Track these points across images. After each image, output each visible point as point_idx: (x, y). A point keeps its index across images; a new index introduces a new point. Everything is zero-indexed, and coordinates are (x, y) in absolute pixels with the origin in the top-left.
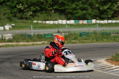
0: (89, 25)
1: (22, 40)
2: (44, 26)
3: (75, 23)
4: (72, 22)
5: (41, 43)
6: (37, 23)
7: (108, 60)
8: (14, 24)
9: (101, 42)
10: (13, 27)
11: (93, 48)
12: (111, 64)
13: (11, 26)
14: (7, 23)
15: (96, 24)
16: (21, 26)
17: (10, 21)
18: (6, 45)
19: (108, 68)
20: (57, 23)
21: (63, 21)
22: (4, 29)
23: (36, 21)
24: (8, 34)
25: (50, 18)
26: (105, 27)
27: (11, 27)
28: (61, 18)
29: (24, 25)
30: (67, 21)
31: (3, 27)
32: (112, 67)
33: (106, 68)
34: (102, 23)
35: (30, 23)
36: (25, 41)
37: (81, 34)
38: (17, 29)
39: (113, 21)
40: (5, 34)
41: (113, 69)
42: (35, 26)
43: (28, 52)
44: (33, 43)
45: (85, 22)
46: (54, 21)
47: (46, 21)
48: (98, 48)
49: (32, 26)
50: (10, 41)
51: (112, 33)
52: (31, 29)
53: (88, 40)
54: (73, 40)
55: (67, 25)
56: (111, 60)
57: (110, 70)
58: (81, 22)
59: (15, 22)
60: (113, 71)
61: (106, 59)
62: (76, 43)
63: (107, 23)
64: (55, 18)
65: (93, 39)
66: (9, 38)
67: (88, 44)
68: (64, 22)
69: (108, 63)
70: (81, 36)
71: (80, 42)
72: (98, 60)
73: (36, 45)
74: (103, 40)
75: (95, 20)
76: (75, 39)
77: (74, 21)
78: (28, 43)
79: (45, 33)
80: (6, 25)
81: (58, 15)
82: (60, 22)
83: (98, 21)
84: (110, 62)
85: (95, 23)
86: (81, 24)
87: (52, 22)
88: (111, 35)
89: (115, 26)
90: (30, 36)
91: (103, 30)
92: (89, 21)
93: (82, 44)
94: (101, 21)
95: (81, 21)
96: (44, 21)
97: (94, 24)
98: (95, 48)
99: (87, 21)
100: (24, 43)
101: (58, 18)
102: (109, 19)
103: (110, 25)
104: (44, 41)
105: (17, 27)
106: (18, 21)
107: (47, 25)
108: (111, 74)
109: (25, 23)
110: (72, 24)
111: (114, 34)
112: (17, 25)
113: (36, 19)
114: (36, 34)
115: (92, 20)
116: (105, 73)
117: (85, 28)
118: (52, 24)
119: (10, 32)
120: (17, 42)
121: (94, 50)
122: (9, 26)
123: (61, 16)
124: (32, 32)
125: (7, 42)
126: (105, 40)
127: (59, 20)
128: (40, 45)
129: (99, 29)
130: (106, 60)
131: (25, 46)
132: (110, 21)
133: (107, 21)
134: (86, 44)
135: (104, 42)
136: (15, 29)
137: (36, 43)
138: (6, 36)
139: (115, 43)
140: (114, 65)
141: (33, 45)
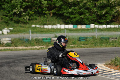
0: (88, 30)
1: (20, 45)
2: (42, 30)
3: (73, 27)
4: (71, 26)
5: (39, 48)
6: (36, 27)
7: (107, 64)
8: (12, 28)
9: (100, 47)
10: (11, 31)
11: (92, 53)
12: (110, 69)
13: (9, 30)
14: (5, 27)
15: (95, 28)
16: (19, 30)
17: (8, 25)
18: (5, 49)
19: (107, 72)
20: (55, 28)
21: (61, 25)
22: (2, 33)
23: (34, 25)
24: (6, 38)
25: (48, 22)
26: (104, 32)
27: (9, 32)
28: (60, 22)
29: (22, 29)
30: (66, 26)
31: (1, 31)
32: (111, 71)
33: (105, 72)
34: (100, 28)
35: (29, 27)
36: (23, 45)
37: (80, 39)
38: (15, 33)
39: (111, 26)
40: (3, 38)
41: (112, 74)
42: (33, 31)
43: (26, 56)
44: (31, 47)
45: (84, 27)
46: (52, 25)
47: (45, 26)
48: (97, 53)
49: (30, 30)
50: (8, 45)
51: (110, 38)
52: (29, 34)
53: (87, 45)
54: (71, 45)
55: (65, 29)
56: (110, 64)
57: (109, 74)
58: (79, 27)
59: (13, 26)
60: (112, 76)
61: (105, 63)
62: (74, 47)
63: (105, 27)
64: (53, 23)
65: (92, 44)
66: (7, 42)
67: (87, 48)
68: (63, 26)
69: (107, 68)
70: (79, 40)
71: (79, 46)
72: (97, 65)
73: (34, 49)
74: (101, 45)
75: (93, 25)
76: (74, 43)
77: (72, 25)
78: (27, 47)
79: (44, 37)
80: (4, 29)
81: (56, 20)
82: (59, 26)
83: (97, 26)
84: (109, 67)
85: (93, 27)
86: (79, 29)
87: (50, 27)
88: (110, 40)
89: (114, 30)
90: (28, 40)
91: (102, 35)
92: (88, 26)
93: (81, 49)
94: (99, 26)
95: (79, 25)
96: (43, 26)
97: (92, 29)
98: (94, 53)
99: (85, 25)
100: (22, 47)
101: (56, 22)
102: (107, 23)
103: (108, 30)
104: (42, 45)
105: (15, 31)
106: (16, 25)
107: (45, 30)
108: (110, 78)
109: (24, 27)
110: (71, 29)
111: (113, 38)
112: (15, 29)
113: (34, 23)
114: (35, 38)
115: (91, 25)
116: (104, 78)
117: (83, 32)
118: (50, 29)
119: (8, 36)
120: (16, 46)
121: (93, 55)
122: (7, 30)
123: (59, 21)
124: (30, 36)
125: (5, 46)
126: (103, 44)
127: (57, 25)
128: (38, 49)
129: (97, 34)
130: (105, 65)
131: (24, 50)
132: (109, 26)
133: (106, 25)
134: (85, 48)
135: (103, 47)
136: (13, 33)
137: (34, 47)
138: (4, 40)
139: (113, 47)
140: (113, 70)
141: (32, 49)
